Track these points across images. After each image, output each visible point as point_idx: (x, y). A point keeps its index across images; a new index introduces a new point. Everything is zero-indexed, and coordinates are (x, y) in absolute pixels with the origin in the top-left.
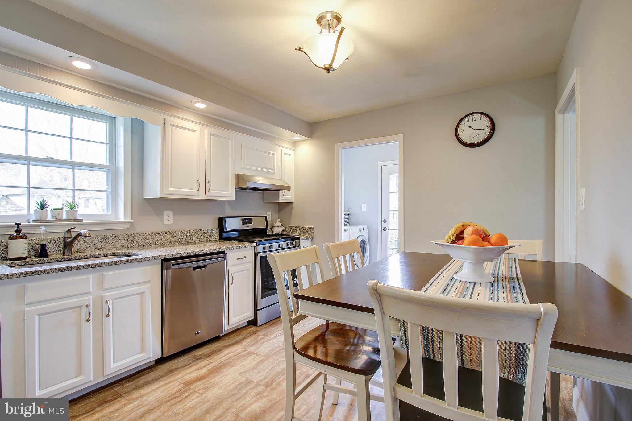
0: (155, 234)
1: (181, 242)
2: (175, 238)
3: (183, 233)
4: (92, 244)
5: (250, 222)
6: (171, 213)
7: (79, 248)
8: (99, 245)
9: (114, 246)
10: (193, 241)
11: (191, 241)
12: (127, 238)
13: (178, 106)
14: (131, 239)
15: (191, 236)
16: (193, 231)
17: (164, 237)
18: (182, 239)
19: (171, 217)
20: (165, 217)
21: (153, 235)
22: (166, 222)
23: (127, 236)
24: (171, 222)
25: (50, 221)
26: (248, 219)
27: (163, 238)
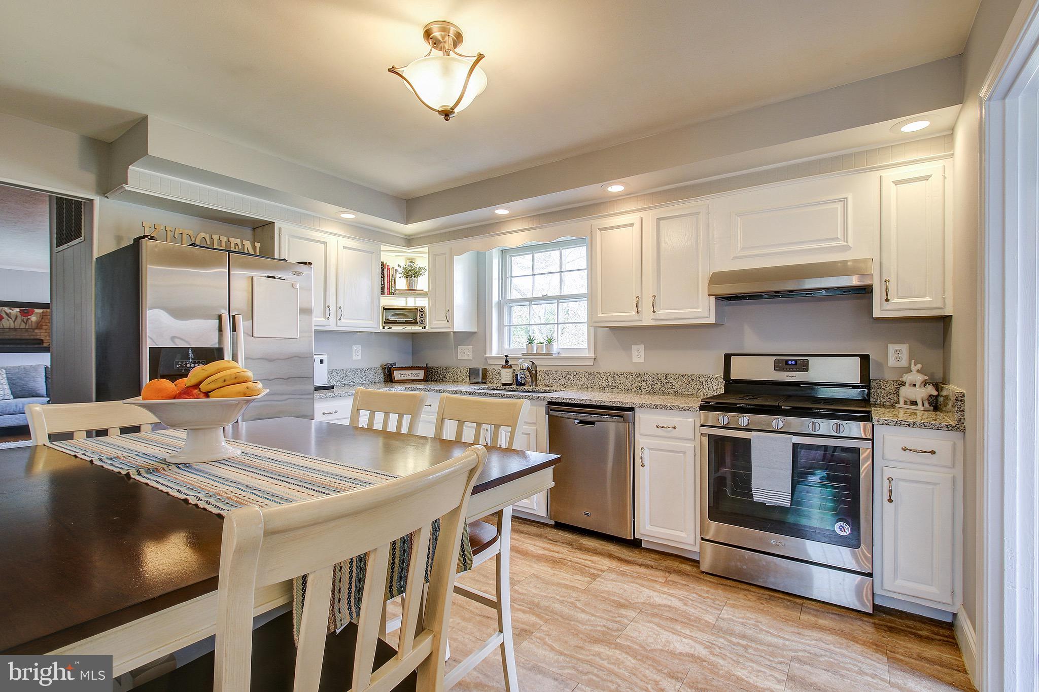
0: (617, 375)
1: (652, 390)
2: (644, 384)
3: (656, 377)
4: (557, 379)
5: (804, 367)
6: (642, 347)
7: (548, 382)
8: (563, 381)
9: (576, 384)
10: (672, 391)
11: (669, 390)
12: (588, 377)
13: (607, 200)
14: (591, 378)
15: (668, 383)
16: (671, 375)
17: (629, 380)
18: (654, 386)
19: (642, 353)
20: (634, 353)
21: (615, 376)
22: (635, 360)
23: (587, 374)
24: (642, 360)
25: (543, 354)
26: (796, 361)
27: (627, 381)
